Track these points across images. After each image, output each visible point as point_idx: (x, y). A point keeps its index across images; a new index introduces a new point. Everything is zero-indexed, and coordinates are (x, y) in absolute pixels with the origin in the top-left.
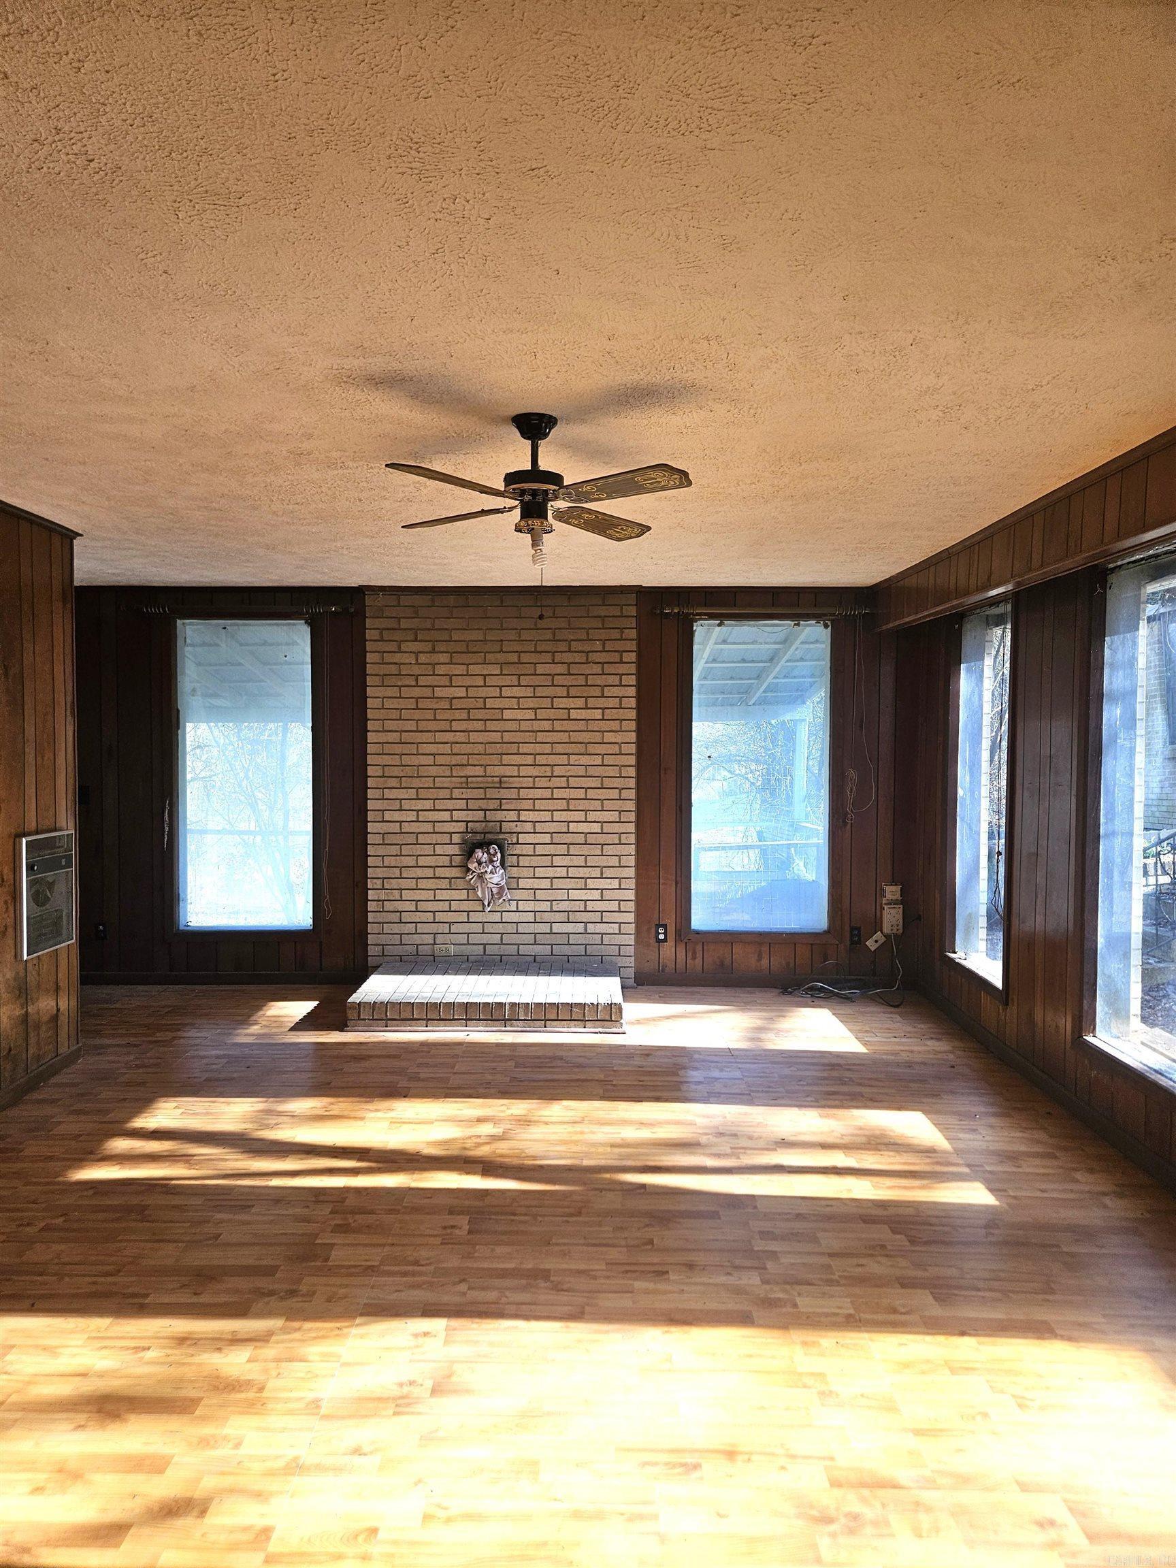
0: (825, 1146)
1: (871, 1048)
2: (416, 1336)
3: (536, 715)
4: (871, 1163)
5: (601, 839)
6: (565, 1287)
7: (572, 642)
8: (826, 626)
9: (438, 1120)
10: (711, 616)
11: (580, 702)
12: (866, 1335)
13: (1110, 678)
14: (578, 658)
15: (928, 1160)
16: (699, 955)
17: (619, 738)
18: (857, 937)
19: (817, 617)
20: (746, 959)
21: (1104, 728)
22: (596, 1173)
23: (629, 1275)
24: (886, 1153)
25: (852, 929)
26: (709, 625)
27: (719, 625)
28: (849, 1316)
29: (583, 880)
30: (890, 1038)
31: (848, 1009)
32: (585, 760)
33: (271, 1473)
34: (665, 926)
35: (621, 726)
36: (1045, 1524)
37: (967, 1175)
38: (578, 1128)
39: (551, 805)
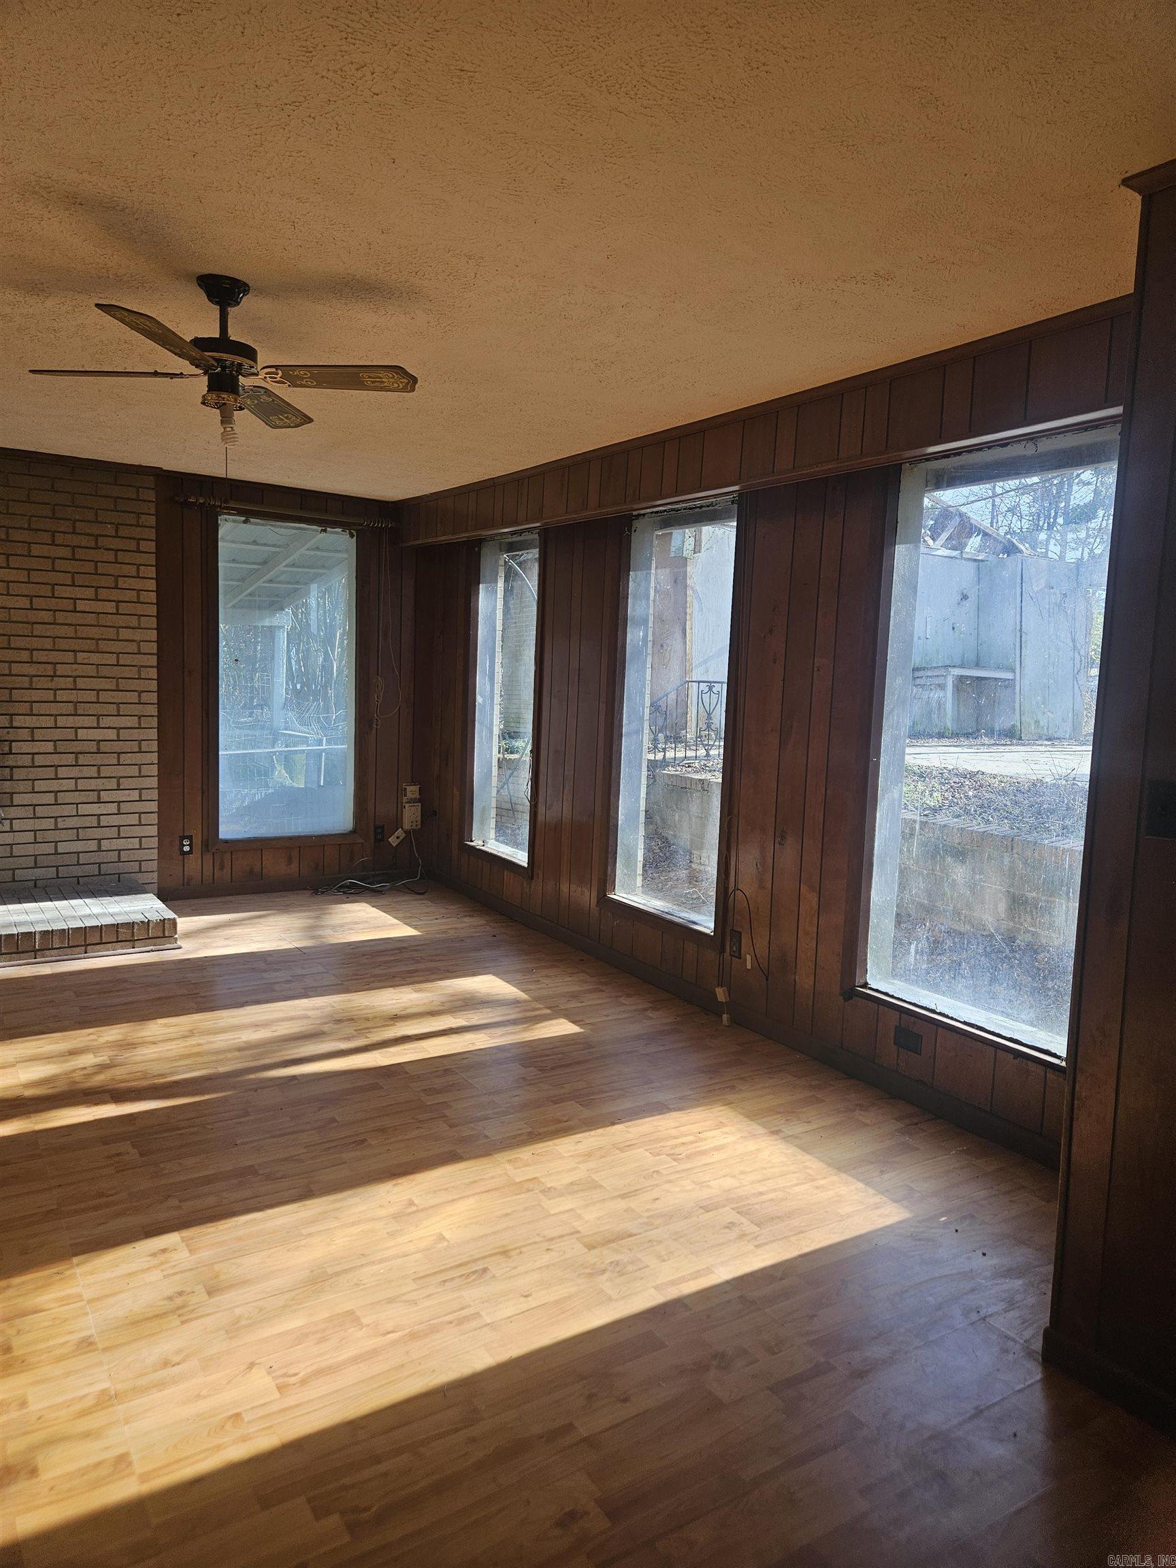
0: (432, 1014)
1: (422, 930)
2: (154, 1255)
3: (31, 603)
4: (479, 1020)
5: (117, 747)
6: (279, 1175)
7: (78, 523)
8: (352, 536)
9: (20, 1062)
10: (240, 512)
11: (90, 593)
12: (550, 1143)
13: (634, 605)
14: (84, 541)
15: (518, 1010)
16: (227, 863)
17: (138, 635)
18: (381, 833)
19: (344, 526)
20: (275, 866)
21: (628, 647)
22: (239, 1076)
23: (332, 1151)
24: (485, 1010)
25: (376, 828)
26: (234, 521)
27: (245, 522)
28: (530, 1133)
29: (96, 793)
30: (432, 920)
31: (384, 901)
32: (95, 658)
33: (84, 1413)
34: (190, 838)
35: (139, 622)
36: (730, 1226)
37: (549, 1014)
38: (192, 1041)
39: (54, 709)
